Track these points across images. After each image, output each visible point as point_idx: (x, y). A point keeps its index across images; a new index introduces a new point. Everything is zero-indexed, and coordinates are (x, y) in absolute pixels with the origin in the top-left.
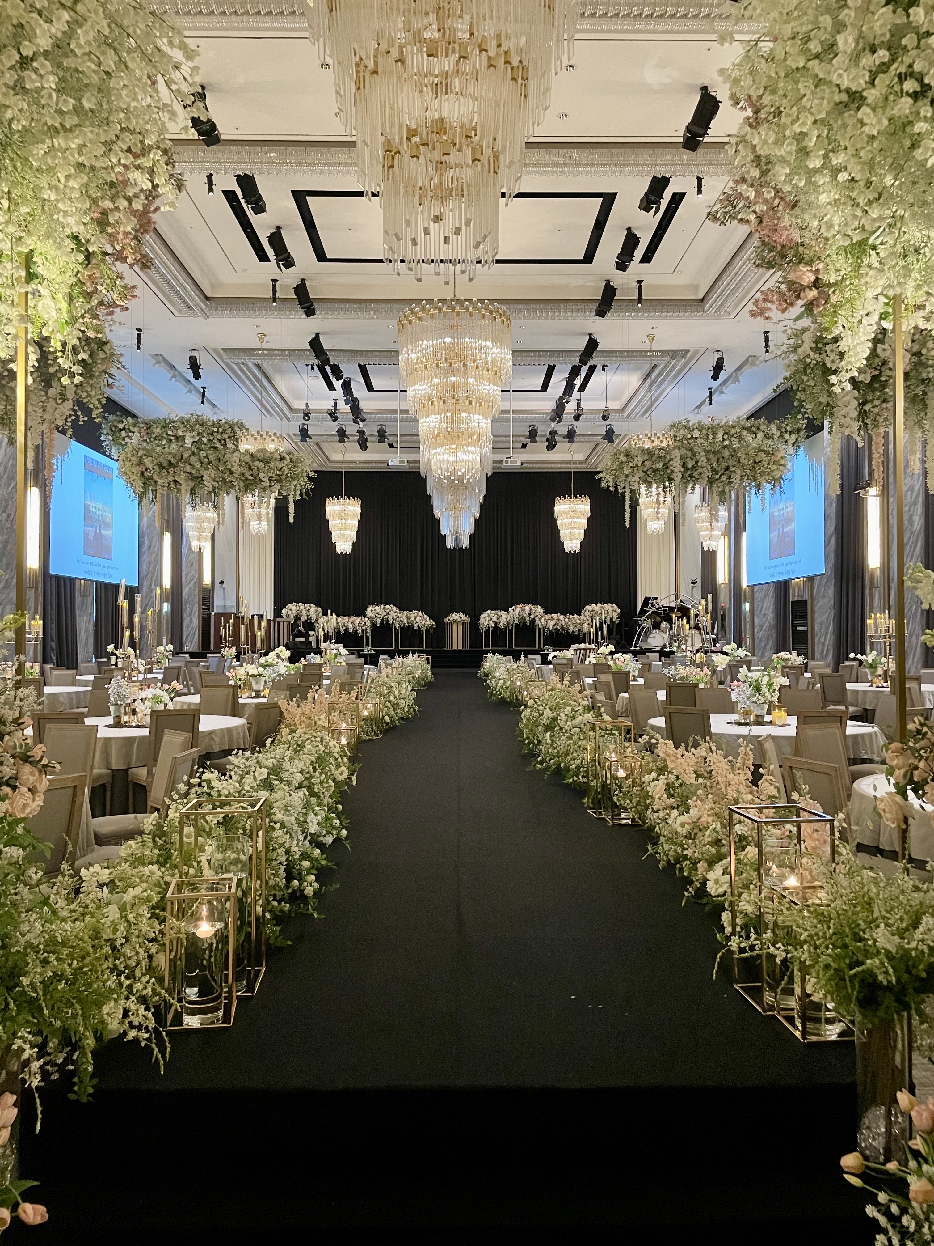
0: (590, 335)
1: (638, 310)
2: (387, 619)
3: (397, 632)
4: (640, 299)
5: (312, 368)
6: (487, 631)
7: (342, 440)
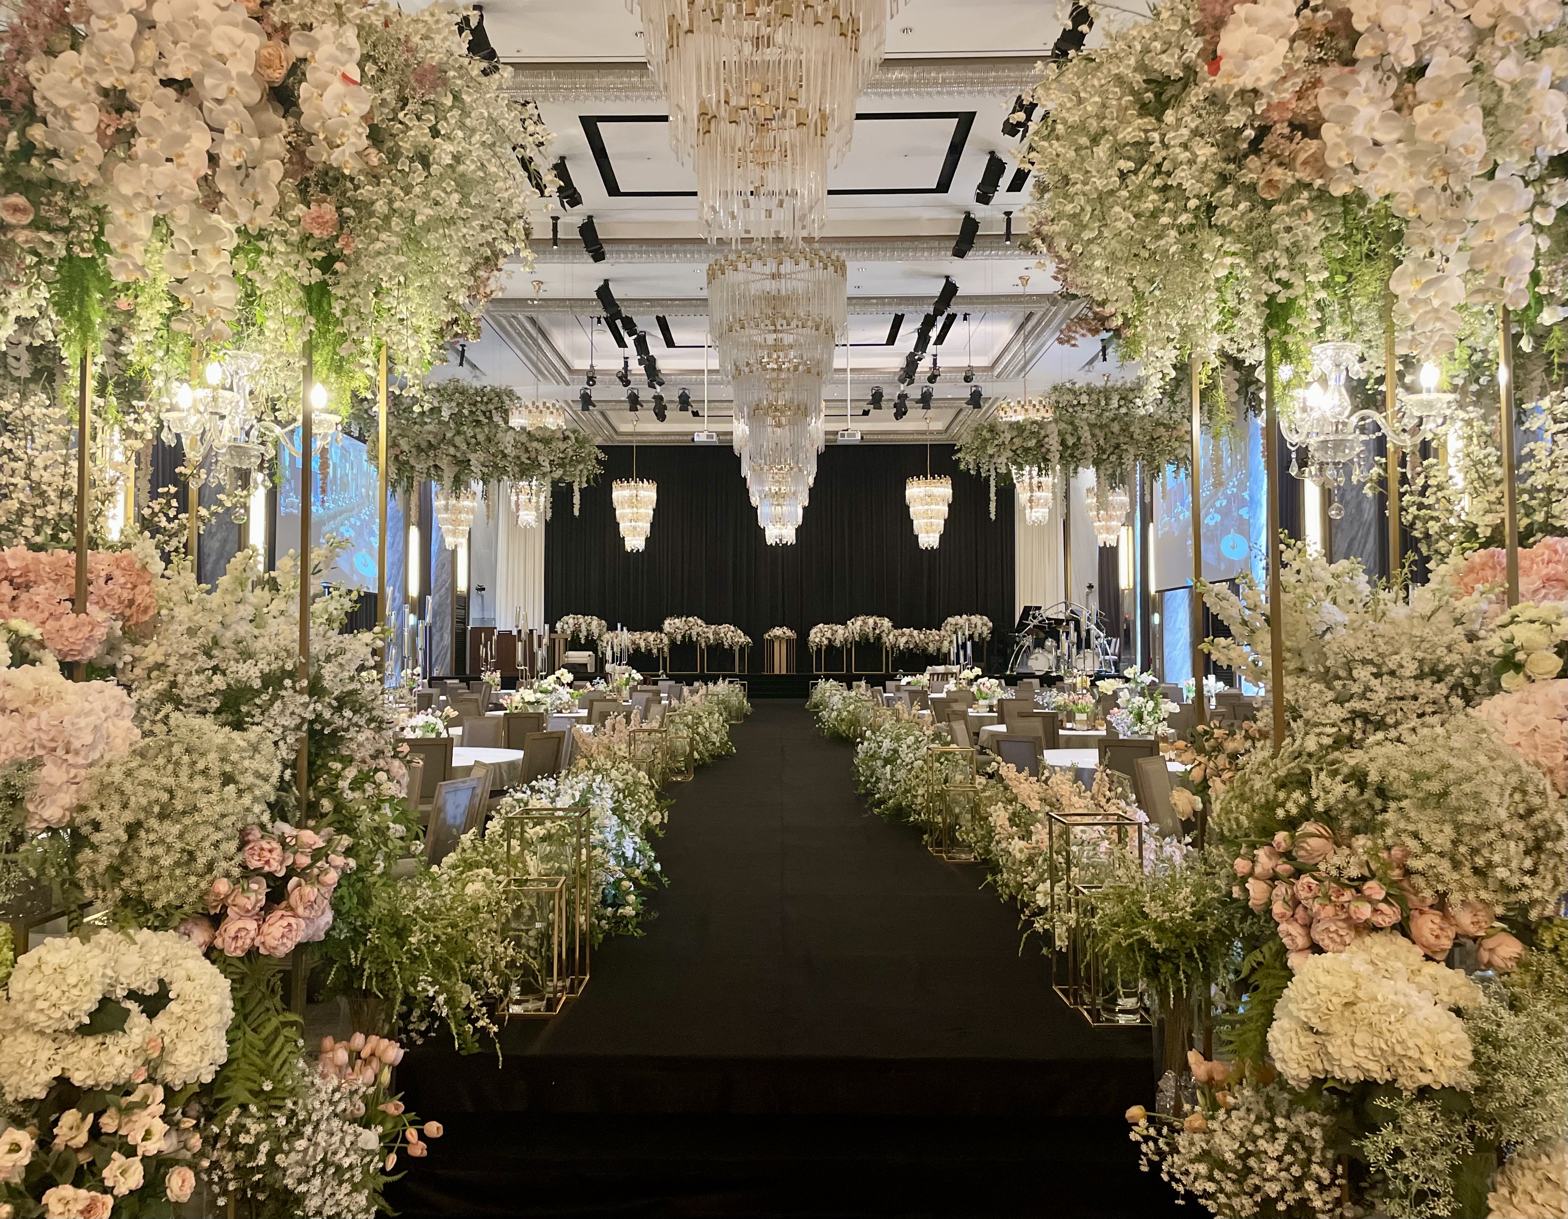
0: (947, 277)
1: (1007, 248)
2: (690, 636)
3: (702, 651)
4: (1008, 235)
5: (599, 322)
6: (819, 650)
7: (633, 409)
